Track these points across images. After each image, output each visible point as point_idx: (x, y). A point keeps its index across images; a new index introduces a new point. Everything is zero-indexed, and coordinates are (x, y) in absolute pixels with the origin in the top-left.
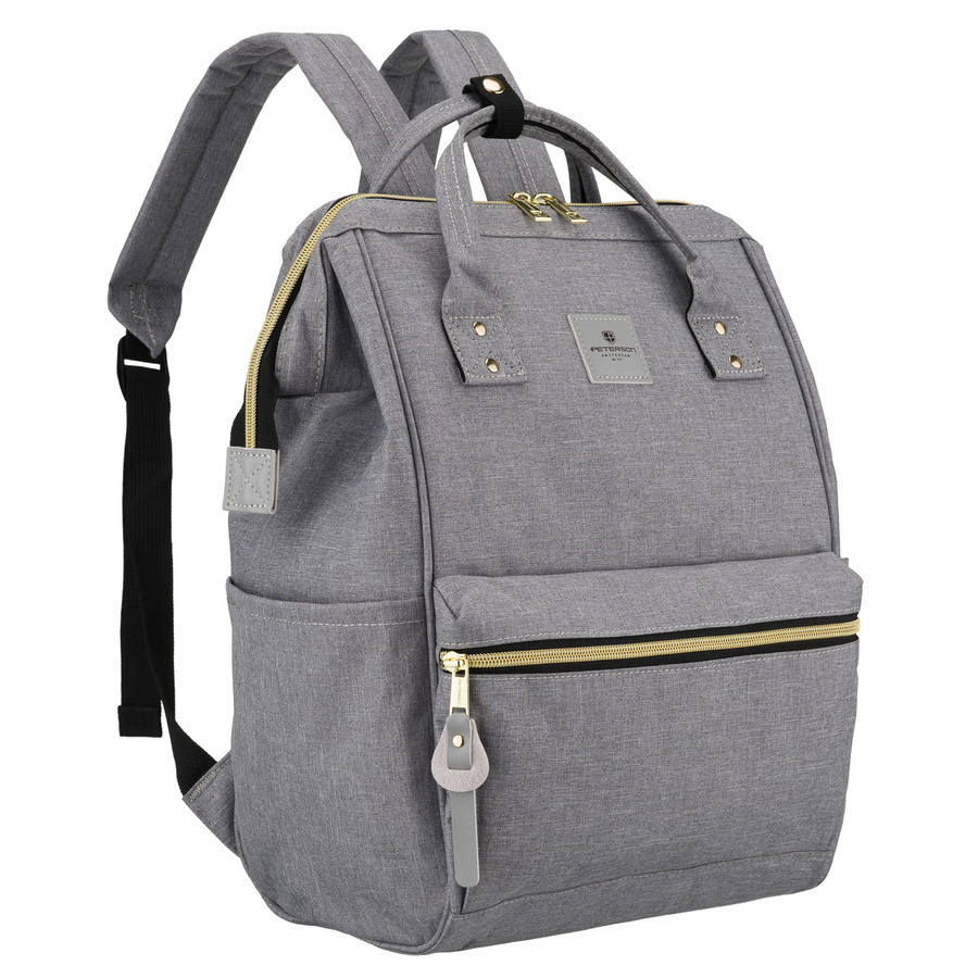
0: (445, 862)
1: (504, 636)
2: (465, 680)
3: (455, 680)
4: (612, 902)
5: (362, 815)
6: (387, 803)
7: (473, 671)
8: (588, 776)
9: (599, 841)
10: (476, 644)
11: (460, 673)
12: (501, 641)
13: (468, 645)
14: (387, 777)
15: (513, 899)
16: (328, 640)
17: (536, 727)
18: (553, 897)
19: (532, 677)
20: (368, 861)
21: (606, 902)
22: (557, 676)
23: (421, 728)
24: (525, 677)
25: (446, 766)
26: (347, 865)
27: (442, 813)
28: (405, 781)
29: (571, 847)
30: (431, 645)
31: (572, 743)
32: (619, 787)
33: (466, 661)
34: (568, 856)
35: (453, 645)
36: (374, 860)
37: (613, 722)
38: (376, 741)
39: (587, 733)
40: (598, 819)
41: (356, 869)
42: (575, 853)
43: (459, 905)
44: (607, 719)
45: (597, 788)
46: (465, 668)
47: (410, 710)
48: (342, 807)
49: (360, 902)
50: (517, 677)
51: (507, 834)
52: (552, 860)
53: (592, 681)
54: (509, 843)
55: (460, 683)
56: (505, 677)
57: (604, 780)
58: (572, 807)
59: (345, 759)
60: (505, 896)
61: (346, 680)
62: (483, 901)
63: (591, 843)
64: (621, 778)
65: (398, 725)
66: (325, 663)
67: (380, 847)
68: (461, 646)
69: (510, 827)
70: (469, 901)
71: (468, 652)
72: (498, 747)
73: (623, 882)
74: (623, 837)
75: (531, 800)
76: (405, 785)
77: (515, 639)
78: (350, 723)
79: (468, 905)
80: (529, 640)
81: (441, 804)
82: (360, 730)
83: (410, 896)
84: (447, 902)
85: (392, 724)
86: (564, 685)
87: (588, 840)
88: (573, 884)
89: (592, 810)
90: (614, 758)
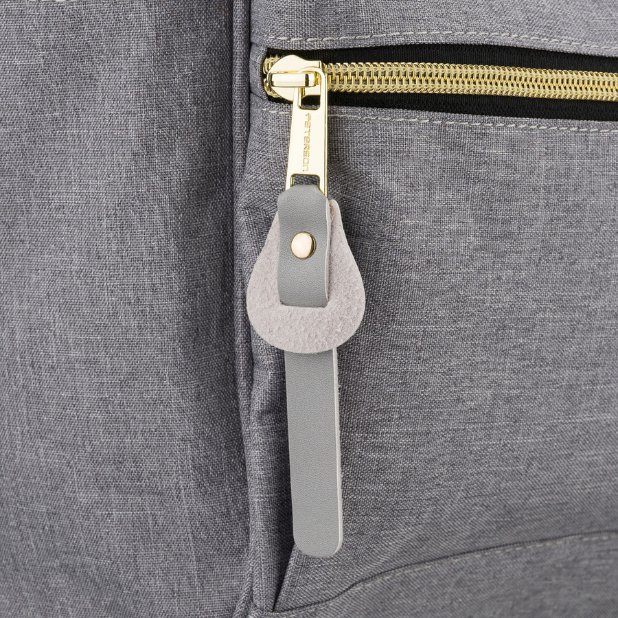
0: (246, 504)
1: (401, 28)
2: (320, 116)
3: (299, 115)
4: (536, 593)
5: (75, 401)
6: (131, 377)
7: (336, 98)
8: (542, 339)
9: (548, 469)
10: (344, 40)
11: (310, 102)
12: (395, 38)
13: (326, 42)
14: (133, 324)
15: (372, 577)
16: (20, 32)
17: (454, 227)
18: (442, 568)
19: (454, 121)
20: (82, 497)
21: (525, 593)
22: (500, 121)
23: (209, 223)
24: (438, 118)
25: (275, 298)
26: (36, 506)
27: (243, 402)
28: (172, 331)
29: (496, 474)
30: (239, 47)
31: (518, 268)
32: (595, 365)
33: (323, 76)
34: (489, 489)
35: (296, 42)
36: (95, 495)
37: (598, 229)
38: (114, 247)
39: (547, 247)
40: (552, 428)
41: (52, 515)
42: (503, 485)
43: (272, 591)
44: (586, 222)
45: (557, 364)
46: (321, 91)
47: (190, 183)
48: (33, 385)
49: (58, 581)
50: (424, 117)
51: (380, 448)
52: (460, 495)
53: (565, 140)
54: (382, 467)
55: (308, 124)
56: (400, 115)
57: (570, 350)
58: (508, 400)
59: (45, 284)
60: (363, 571)
61: (55, 119)
62: (319, 586)
63: (534, 469)
64: (600, 347)
65: (163, 214)
66: (10, 83)
67: (109, 469)
68: (313, 43)
69: (388, 434)
70: (293, 586)
71: (327, 56)
72: (377, 262)
73: (562, 549)
74: (589, 465)
75: (432, 380)
76: (172, 339)
77: (424, 36)
78: (58, 209)
79: (289, 593)
80: (451, 40)
81: (242, 382)
82: (79, 225)
83: (167, 572)
84: (246, 587)
85: (151, 211)
86: (512, 144)
87: (529, 465)
88: (482, 543)
89: (544, 410)
90: (593, 306)
